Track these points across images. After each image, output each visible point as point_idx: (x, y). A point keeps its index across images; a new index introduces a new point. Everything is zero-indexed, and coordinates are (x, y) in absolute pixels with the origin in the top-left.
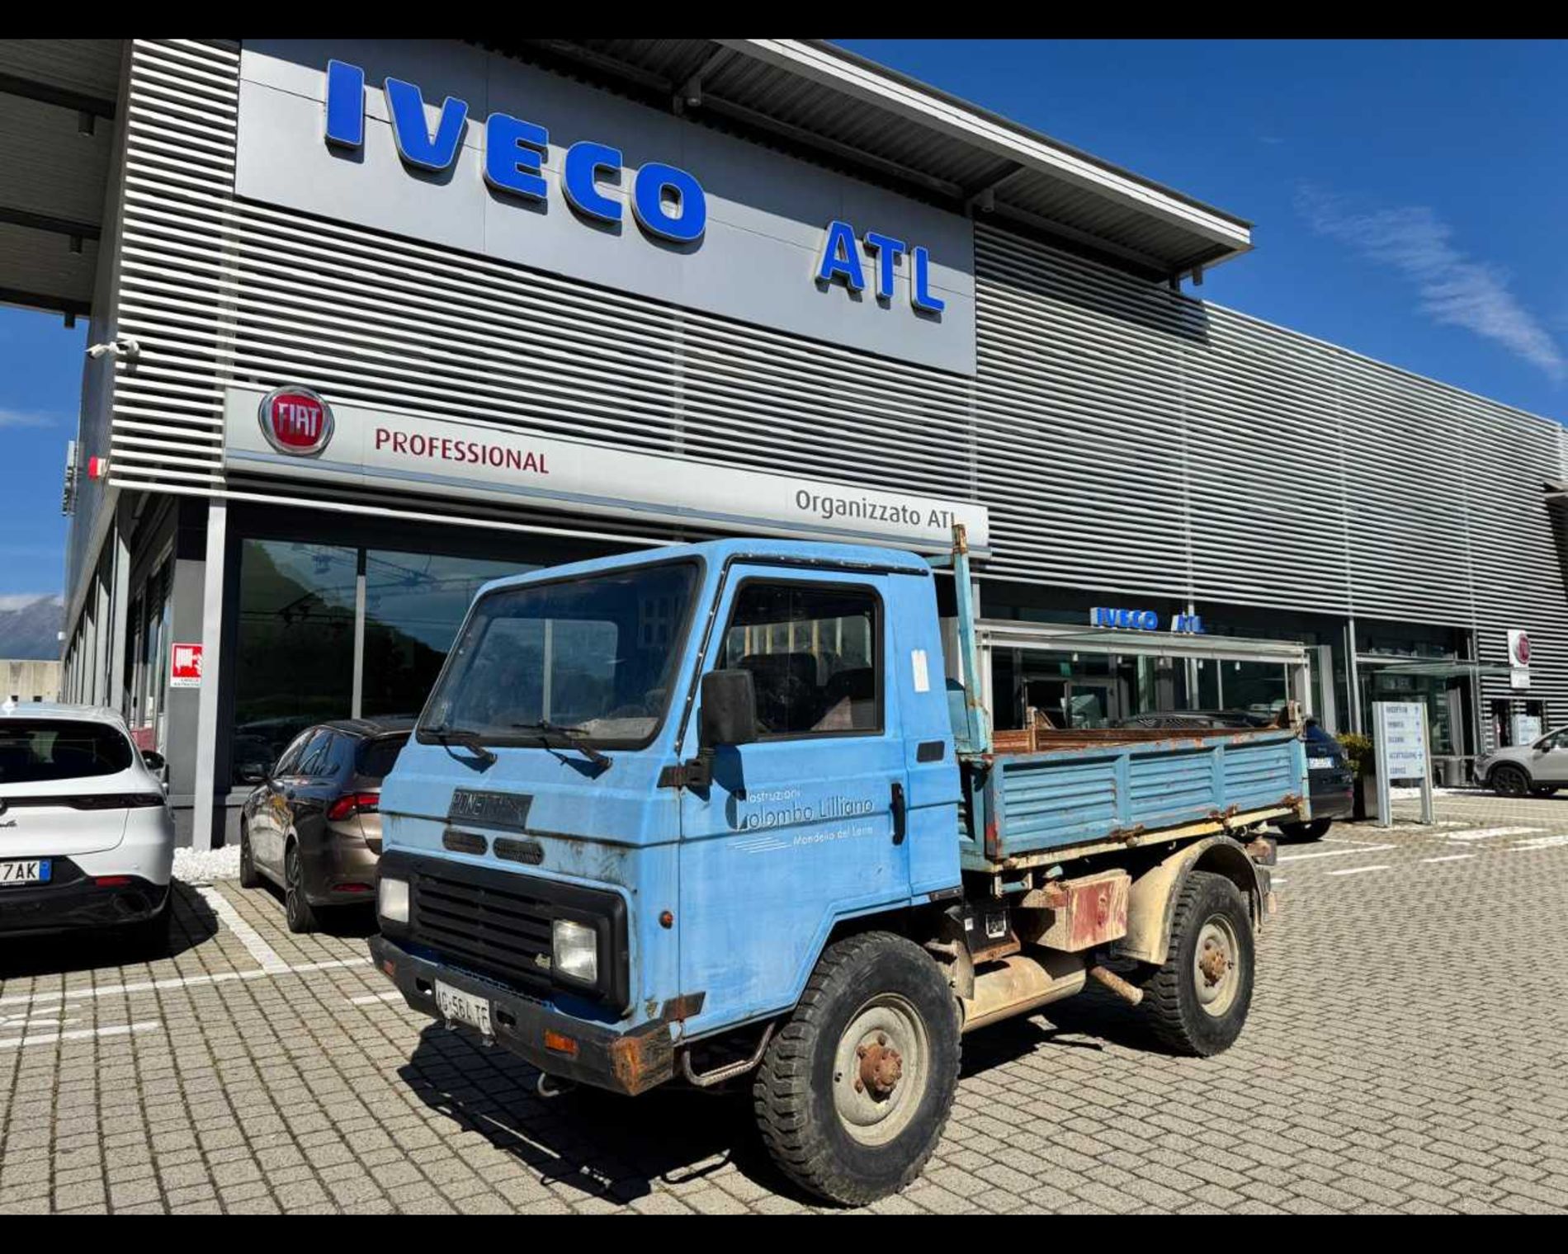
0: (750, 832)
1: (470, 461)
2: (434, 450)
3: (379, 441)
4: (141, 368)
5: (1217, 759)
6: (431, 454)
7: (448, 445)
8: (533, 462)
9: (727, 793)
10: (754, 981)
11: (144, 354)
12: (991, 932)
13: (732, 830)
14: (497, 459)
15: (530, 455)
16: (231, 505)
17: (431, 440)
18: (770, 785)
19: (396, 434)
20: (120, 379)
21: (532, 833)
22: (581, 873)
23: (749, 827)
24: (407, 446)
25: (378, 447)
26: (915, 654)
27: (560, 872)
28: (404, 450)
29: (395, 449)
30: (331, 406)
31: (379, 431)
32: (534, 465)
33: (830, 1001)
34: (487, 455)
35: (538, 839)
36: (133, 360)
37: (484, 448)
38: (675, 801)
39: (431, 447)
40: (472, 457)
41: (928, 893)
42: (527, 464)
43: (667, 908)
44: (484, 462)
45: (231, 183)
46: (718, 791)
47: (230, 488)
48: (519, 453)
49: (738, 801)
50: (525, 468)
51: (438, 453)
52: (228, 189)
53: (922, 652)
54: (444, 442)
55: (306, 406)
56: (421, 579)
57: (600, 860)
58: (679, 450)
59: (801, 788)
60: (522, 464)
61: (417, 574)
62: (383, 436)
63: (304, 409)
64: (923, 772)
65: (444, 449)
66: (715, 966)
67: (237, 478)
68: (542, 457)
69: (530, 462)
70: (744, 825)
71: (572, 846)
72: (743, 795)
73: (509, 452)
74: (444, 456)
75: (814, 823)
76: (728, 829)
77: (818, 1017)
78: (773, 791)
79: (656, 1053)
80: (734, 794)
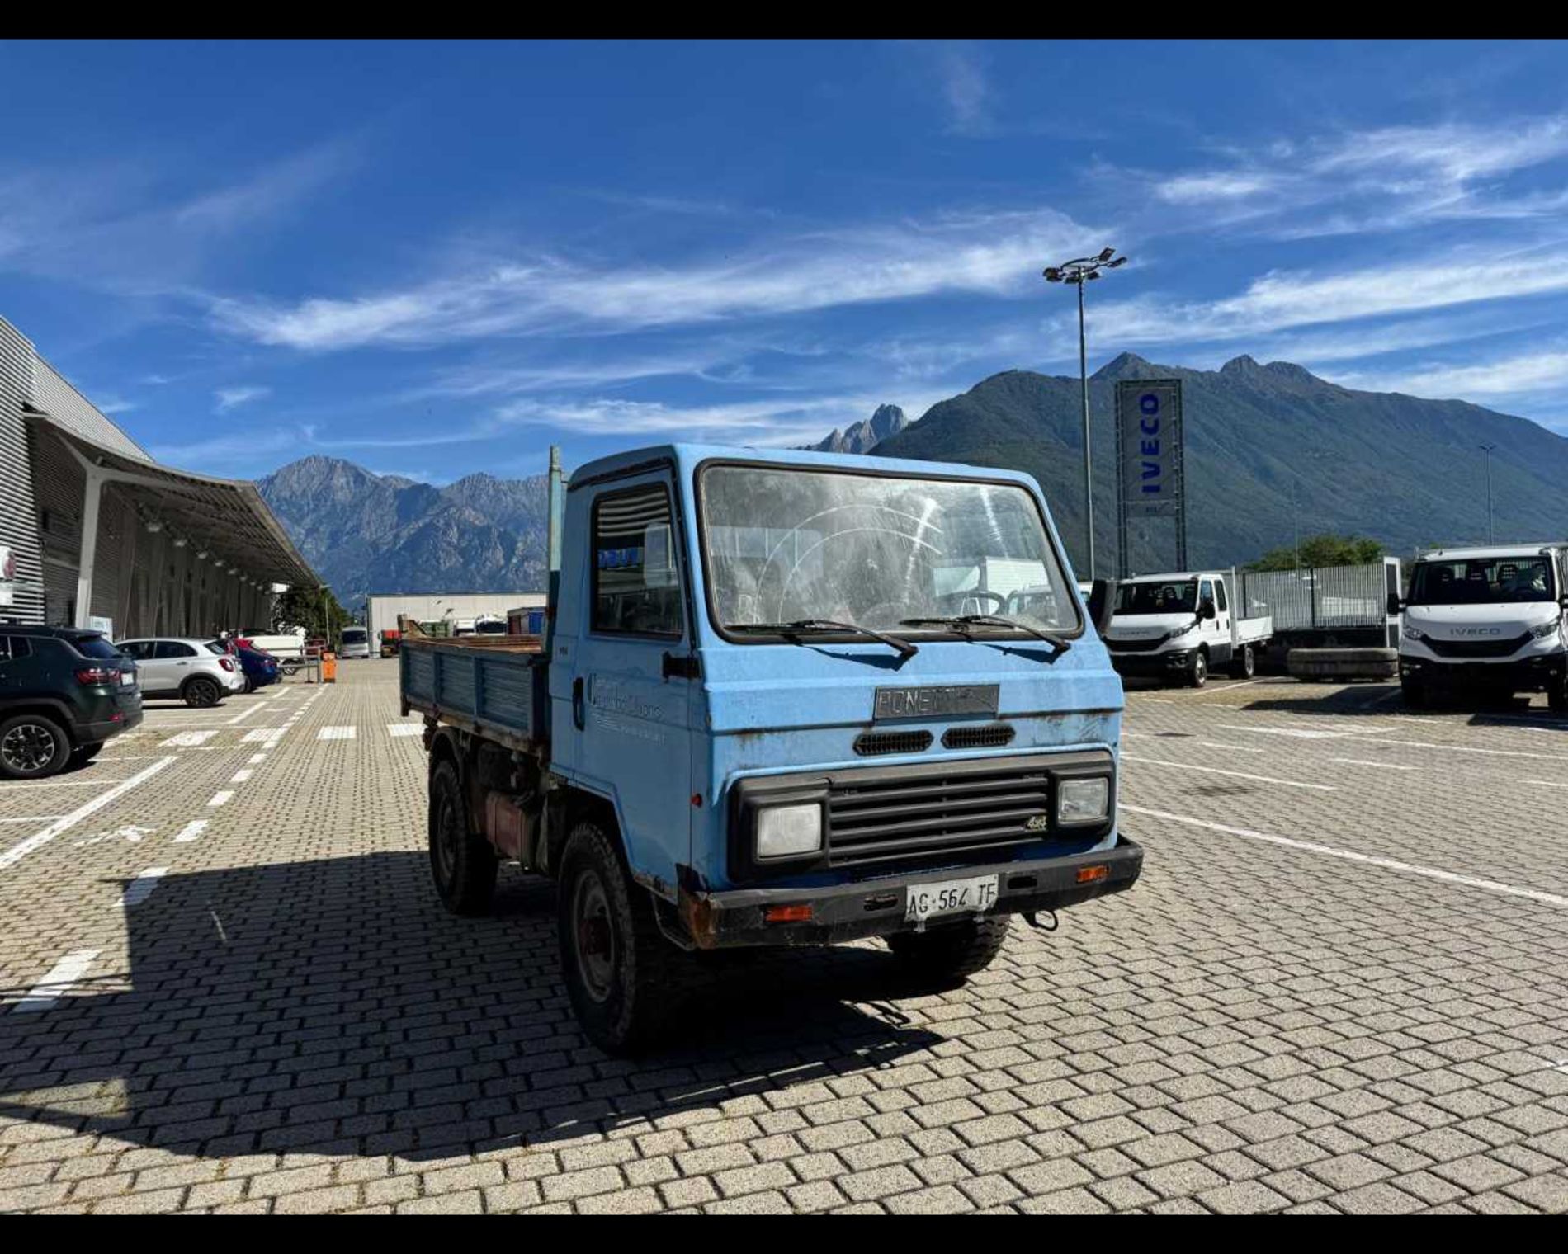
21: (1004, 717)
22: (1059, 741)
27: (1035, 745)
35: (1007, 722)
57: (1081, 727)
71: (1049, 721)
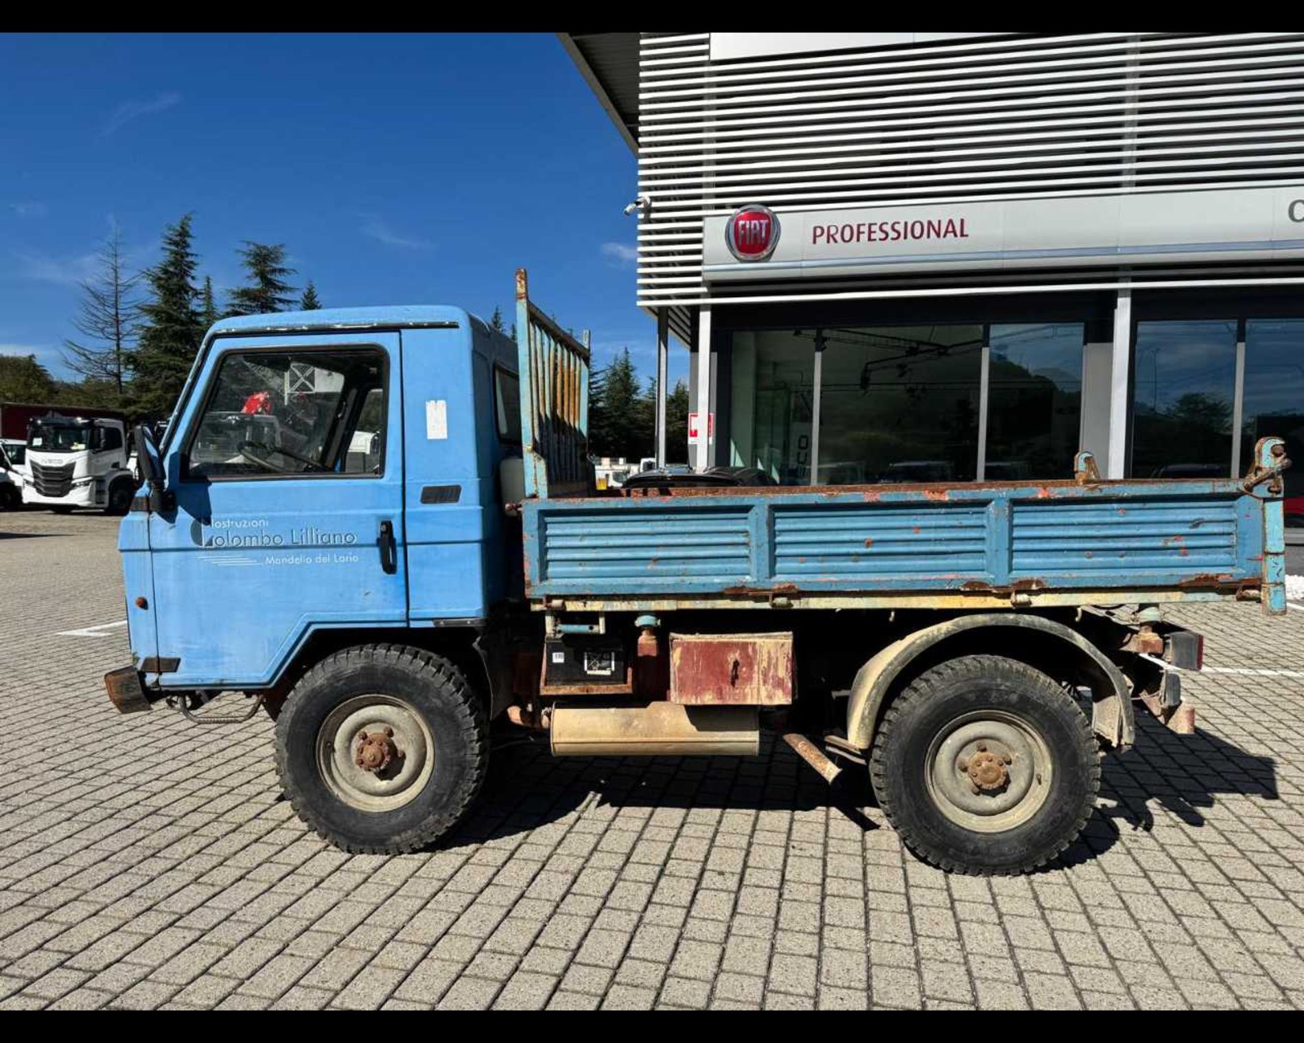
0: (216, 549)
1: (893, 239)
2: (861, 236)
3: (815, 237)
4: (654, 215)
5: (993, 516)
6: (858, 240)
7: (874, 228)
8: (956, 229)
9: (191, 519)
10: (226, 659)
11: (655, 204)
12: (590, 668)
13: (195, 546)
14: (917, 232)
15: (951, 222)
16: (714, 309)
17: (859, 226)
18: (238, 515)
19: (829, 228)
20: (642, 227)
23: (214, 545)
24: (838, 237)
25: (815, 242)
26: (430, 406)
28: (836, 241)
29: (828, 242)
30: (778, 215)
31: (815, 229)
32: (954, 232)
33: (309, 688)
34: (909, 231)
36: (649, 210)
37: (906, 224)
38: (142, 522)
39: (859, 233)
40: (895, 235)
41: (432, 619)
42: (947, 232)
43: (143, 595)
44: (905, 237)
45: (707, 52)
46: (183, 516)
47: (714, 296)
48: (939, 222)
49: (203, 526)
50: (945, 236)
51: (864, 237)
52: (705, 58)
53: (442, 403)
54: (870, 225)
55: (758, 219)
56: (923, 348)
58: (1129, 184)
59: (271, 519)
60: (942, 234)
61: (920, 343)
62: (819, 232)
63: (756, 222)
64: (425, 513)
65: (870, 232)
66: (189, 643)
67: (718, 287)
68: (962, 221)
69: (950, 229)
70: (210, 543)
72: (208, 522)
73: (930, 223)
74: (870, 239)
75: (285, 547)
76: (192, 544)
77: (297, 699)
78: (239, 520)
79: (127, 689)
80: (199, 519)
